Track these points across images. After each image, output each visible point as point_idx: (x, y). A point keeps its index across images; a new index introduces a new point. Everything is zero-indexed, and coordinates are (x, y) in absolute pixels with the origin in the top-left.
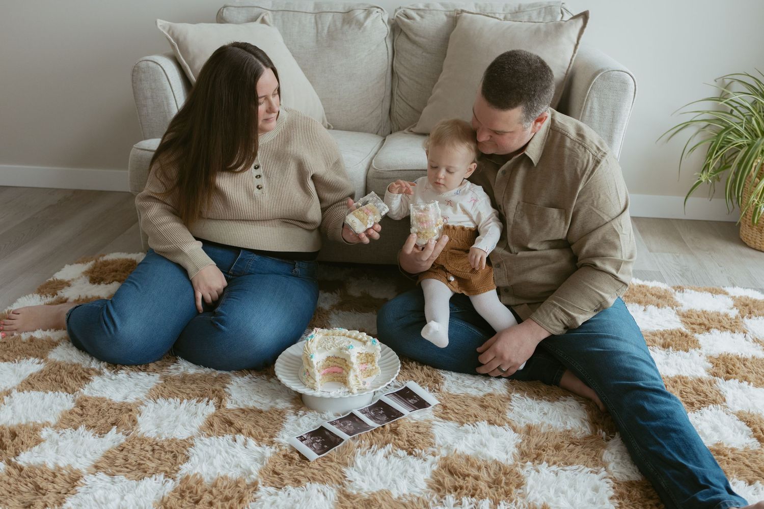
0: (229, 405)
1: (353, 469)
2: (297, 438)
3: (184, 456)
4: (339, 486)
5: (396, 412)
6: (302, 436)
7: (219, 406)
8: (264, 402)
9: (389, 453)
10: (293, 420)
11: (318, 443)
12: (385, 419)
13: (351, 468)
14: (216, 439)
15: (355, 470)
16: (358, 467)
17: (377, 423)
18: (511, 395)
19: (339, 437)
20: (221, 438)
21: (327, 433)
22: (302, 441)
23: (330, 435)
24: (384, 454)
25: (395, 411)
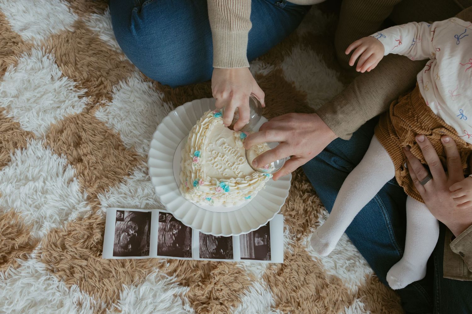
0: (99, 114)
1: (134, 290)
2: (118, 211)
3: (7, 156)
4: (103, 303)
5: (229, 248)
6: (123, 212)
7: (90, 108)
8: (134, 132)
9: (180, 296)
10: (138, 178)
11: (129, 235)
12: (211, 250)
13: (132, 287)
14: (50, 155)
15: (135, 292)
16: (139, 292)
17: (201, 248)
18: (356, 300)
19: (149, 246)
20: (55, 156)
21: (147, 227)
22: (118, 219)
23: (146, 234)
24: (175, 293)
25: (229, 245)
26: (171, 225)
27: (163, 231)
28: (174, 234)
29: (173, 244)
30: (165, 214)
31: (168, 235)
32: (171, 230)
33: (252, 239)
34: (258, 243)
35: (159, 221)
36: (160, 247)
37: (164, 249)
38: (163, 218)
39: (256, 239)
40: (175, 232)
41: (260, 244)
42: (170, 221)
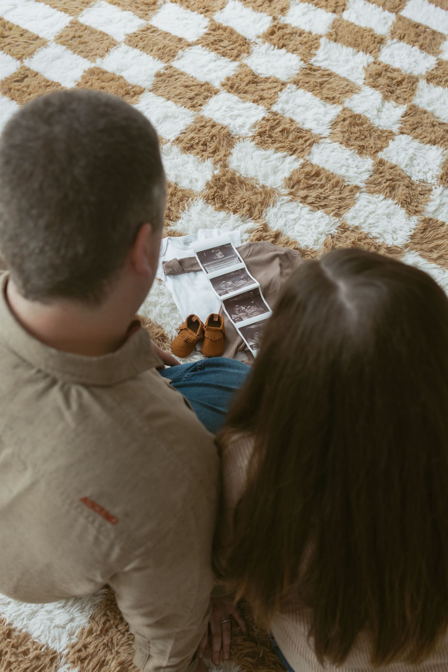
26: (240, 312)
27: (248, 316)
28: (246, 308)
29: (254, 306)
30: (234, 320)
31: (249, 311)
32: (243, 311)
33: (221, 260)
34: (222, 255)
35: (243, 320)
36: (262, 312)
37: (262, 309)
38: (238, 320)
39: (219, 257)
40: (243, 308)
41: (222, 253)
42: (238, 314)
